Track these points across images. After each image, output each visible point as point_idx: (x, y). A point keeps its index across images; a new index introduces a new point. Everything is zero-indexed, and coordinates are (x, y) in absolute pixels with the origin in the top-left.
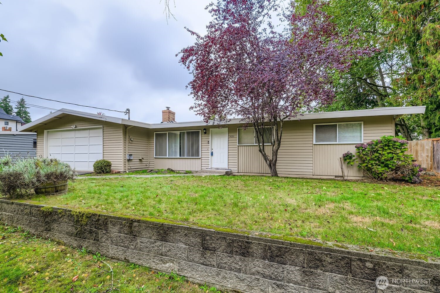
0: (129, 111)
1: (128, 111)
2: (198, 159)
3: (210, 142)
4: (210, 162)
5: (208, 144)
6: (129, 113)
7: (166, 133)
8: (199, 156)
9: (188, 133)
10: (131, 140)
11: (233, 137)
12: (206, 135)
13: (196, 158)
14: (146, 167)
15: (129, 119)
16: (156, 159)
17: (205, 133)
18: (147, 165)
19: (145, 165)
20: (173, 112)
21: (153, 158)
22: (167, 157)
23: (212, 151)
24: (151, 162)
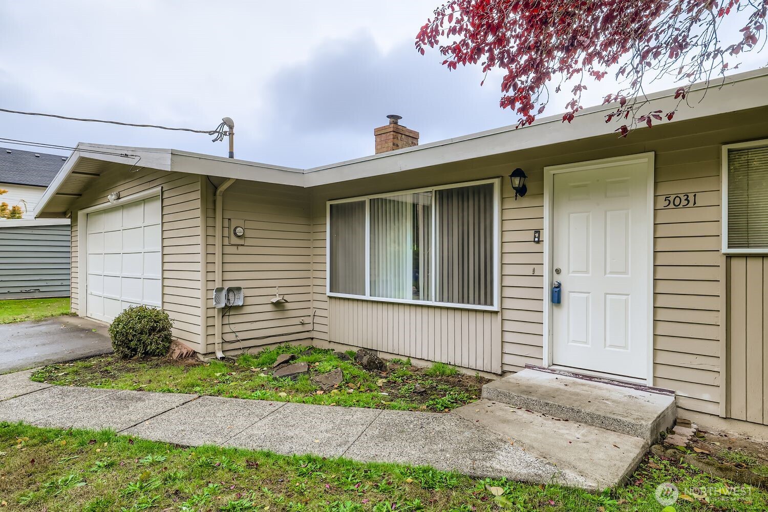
0: (231, 127)
1: (227, 129)
2: (487, 317)
3: (546, 236)
4: (545, 332)
5: (535, 247)
6: (231, 134)
7: (364, 203)
8: (492, 304)
9: (444, 197)
10: (235, 234)
11: (688, 201)
12: (525, 202)
13: (476, 311)
14: (300, 328)
15: (231, 155)
16: (333, 301)
17: (521, 191)
18: (306, 320)
19: (297, 321)
20: (411, 132)
21: (325, 298)
22: (367, 297)
23: (558, 278)
24: (318, 313)
